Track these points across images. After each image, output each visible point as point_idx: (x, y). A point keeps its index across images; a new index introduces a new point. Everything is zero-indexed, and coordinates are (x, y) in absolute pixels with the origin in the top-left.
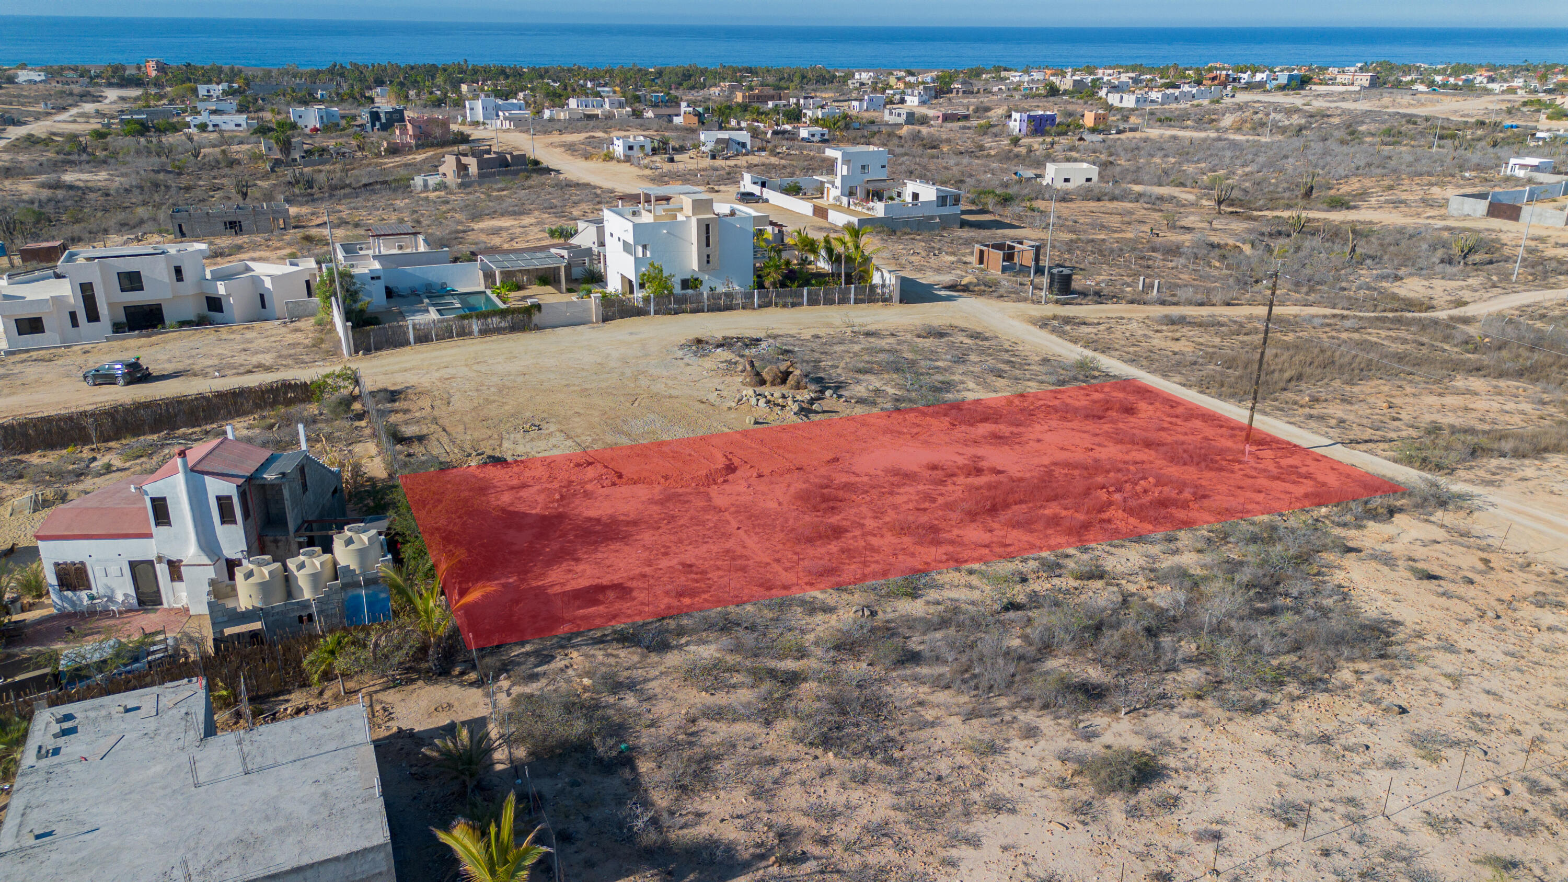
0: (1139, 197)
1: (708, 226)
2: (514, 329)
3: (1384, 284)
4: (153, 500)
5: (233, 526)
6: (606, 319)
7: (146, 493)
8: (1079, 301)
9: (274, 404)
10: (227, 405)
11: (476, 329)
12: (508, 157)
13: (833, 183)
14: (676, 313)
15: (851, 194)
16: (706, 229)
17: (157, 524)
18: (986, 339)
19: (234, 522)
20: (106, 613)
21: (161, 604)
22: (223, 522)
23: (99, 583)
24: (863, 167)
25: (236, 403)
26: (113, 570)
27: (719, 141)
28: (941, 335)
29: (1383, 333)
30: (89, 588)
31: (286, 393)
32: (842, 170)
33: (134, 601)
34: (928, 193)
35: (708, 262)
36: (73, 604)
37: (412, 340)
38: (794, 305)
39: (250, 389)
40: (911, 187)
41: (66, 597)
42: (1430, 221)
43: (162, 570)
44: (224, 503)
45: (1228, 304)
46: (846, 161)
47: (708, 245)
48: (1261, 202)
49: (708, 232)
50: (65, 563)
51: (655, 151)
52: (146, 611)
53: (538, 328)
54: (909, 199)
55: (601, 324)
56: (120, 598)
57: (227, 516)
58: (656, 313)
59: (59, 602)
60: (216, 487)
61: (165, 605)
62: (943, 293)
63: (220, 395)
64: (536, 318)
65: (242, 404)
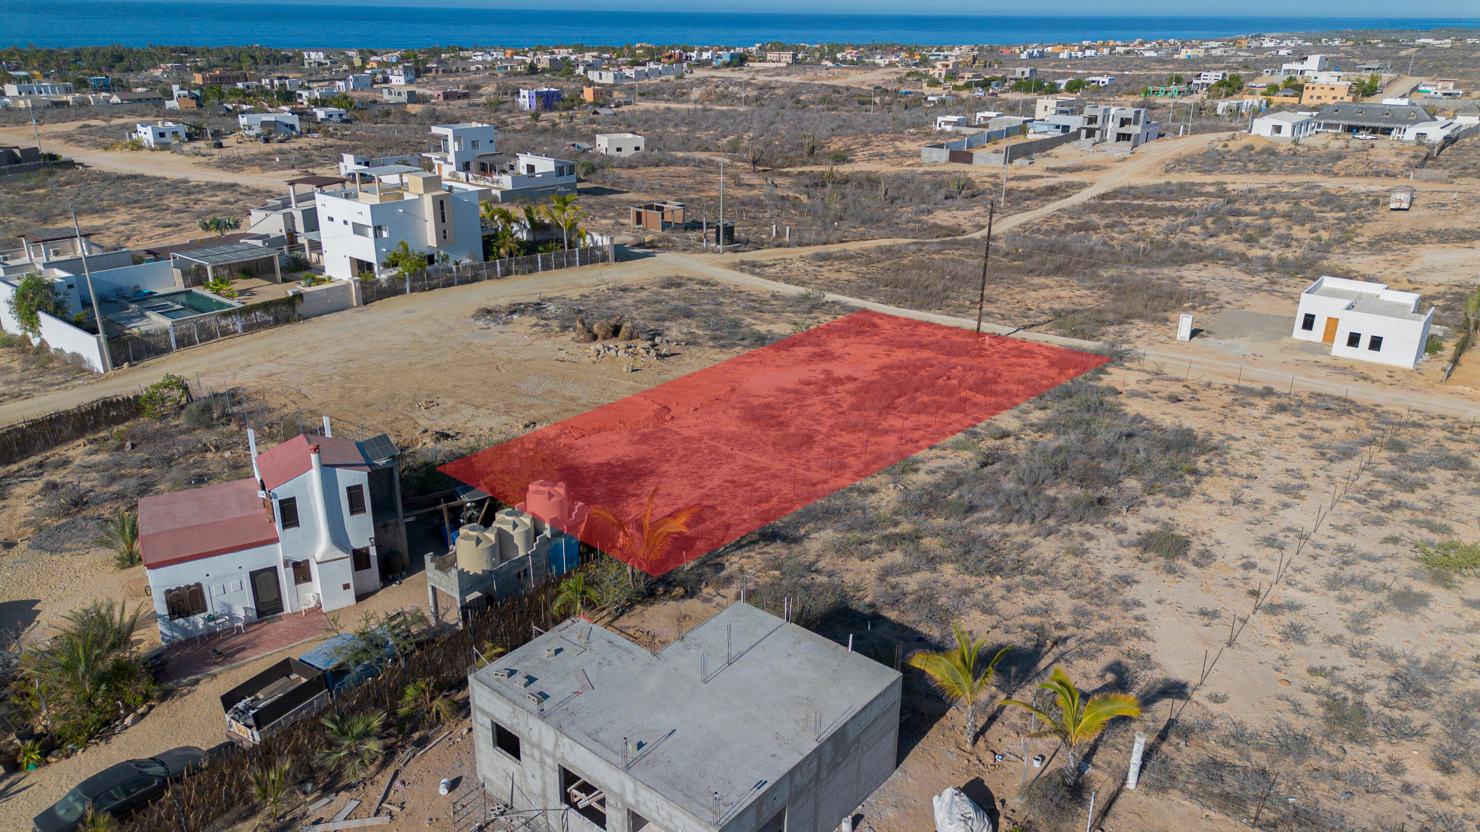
0: (686, 162)
1: (442, 202)
2: (277, 322)
3: (924, 218)
4: (281, 502)
5: (362, 515)
6: (365, 303)
7: (275, 496)
8: (742, 248)
9: (95, 428)
10: (44, 436)
11: (239, 327)
12: (17, 152)
13: (445, 160)
14: (430, 289)
15: (466, 167)
16: (440, 205)
17: (285, 527)
18: (713, 285)
19: (363, 510)
20: (231, 631)
21: (282, 610)
22: (352, 512)
23: (214, 603)
24: (473, 142)
25: (53, 431)
26: (232, 586)
27: (264, 124)
28: (679, 285)
29: (957, 253)
30: (205, 610)
31: (107, 412)
32: (453, 146)
33: (253, 614)
34: (545, 165)
35: (445, 237)
36: (183, 630)
37: (174, 345)
38: (530, 272)
39: (67, 412)
40: (524, 161)
41: (177, 626)
42: (910, 168)
43: (285, 576)
44: (354, 493)
45: (841, 242)
46: (457, 138)
47: (443, 221)
48: (779, 161)
49: (442, 208)
50: (179, 589)
51: (191, 137)
52: (269, 621)
53: (304, 318)
54: (524, 172)
55: (364, 308)
56: (241, 614)
57: (356, 506)
58: (413, 290)
59: (168, 633)
60: (347, 478)
61: (287, 609)
62: (637, 250)
63: (36, 424)
64: (300, 308)
65: (60, 431)
